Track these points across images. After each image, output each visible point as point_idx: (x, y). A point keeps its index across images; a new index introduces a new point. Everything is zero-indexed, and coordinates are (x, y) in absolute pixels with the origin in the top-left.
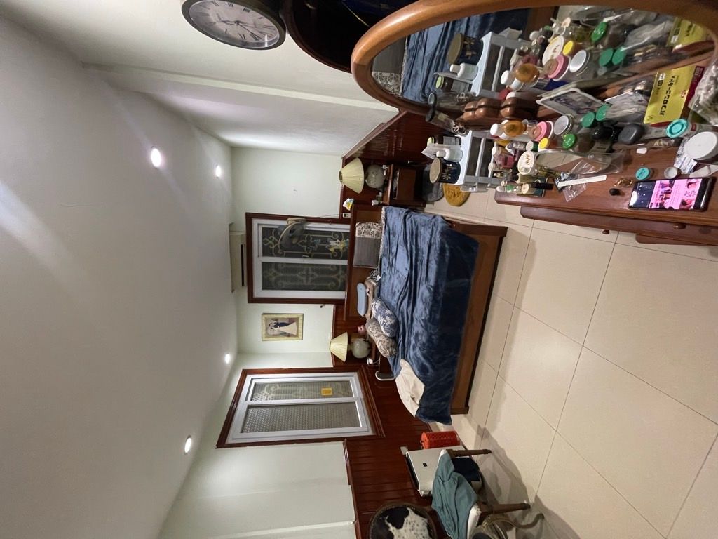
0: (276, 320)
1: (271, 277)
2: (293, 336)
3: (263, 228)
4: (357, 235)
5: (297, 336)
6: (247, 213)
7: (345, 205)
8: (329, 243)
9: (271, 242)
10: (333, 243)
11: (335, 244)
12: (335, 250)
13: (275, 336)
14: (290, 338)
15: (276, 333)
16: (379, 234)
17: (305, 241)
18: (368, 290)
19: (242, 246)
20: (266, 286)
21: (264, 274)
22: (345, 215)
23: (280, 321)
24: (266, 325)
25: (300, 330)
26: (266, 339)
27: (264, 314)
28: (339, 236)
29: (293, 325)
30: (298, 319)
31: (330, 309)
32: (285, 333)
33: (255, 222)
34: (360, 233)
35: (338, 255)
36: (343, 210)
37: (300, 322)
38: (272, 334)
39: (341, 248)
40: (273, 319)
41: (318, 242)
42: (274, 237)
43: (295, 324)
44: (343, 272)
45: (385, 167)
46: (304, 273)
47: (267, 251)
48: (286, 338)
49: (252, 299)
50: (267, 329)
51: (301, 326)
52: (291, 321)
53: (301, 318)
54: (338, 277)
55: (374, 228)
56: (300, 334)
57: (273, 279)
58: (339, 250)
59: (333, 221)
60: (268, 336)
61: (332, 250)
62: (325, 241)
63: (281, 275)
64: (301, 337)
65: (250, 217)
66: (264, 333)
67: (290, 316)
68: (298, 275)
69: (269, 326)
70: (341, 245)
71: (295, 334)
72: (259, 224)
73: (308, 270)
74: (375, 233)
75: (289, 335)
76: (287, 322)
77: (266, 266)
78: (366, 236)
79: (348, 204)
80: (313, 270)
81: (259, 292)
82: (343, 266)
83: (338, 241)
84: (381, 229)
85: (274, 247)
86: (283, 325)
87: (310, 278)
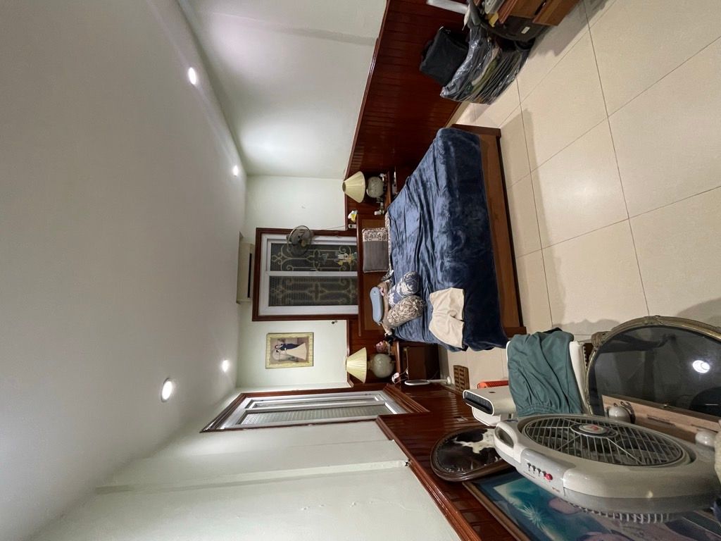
0: (283, 340)
1: (278, 294)
2: (302, 361)
3: (272, 244)
4: (364, 240)
5: (307, 361)
6: (257, 228)
7: (350, 216)
8: (337, 257)
9: (279, 258)
10: (341, 256)
11: (343, 258)
12: (344, 263)
13: (281, 361)
14: (299, 364)
15: (282, 357)
16: (385, 236)
17: (314, 256)
18: (382, 289)
19: (251, 255)
20: (273, 302)
21: (271, 292)
22: (351, 226)
23: (287, 343)
24: (271, 348)
25: (311, 352)
26: (271, 366)
27: (269, 334)
28: (347, 249)
29: (302, 347)
30: (307, 338)
31: (343, 324)
32: (293, 357)
33: (265, 237)
34: (367, 237)
35: (347, 267)
36: (348, 221)
37: (311, 343)
38: (278, 359)
39: (350, 262)
40: (279, 340)
41: (326, 256)
42: (282, 254)
43: (304, 345)
44: (354, 286)
45: (382, 175)
46: (314, 289)
47: (274, 267)
48: (294, 364)
49: (257, 317)
50: (272, 352)
51: (311, 348)
52: (300, 341)
53: (311, 337)
54: (349, 292)
55: (380, 232)
56: (310, 358)
57: (281, 296)
58: (348, 263)
59: (339, 234)
60: (273, 361)
61: (341, 263)
62: (333, 256)
63: (289, 292)
64: (311, 363)
65: (260, 232)
66: (268, 358)
67: (299, 336)
68: (306, 292)
69: (275, 349)
70: (349, 258)
71: (304, 358)
72: (268, 240)
73: (317, 286)
74: (381, 235)
75: (297, 360)
76: (294, 343)
77: (274, 281)
78: (373, 240)
79: (353, 215)
80: (323, 286)
81: (265, 309)
82: (353, 279)
83: (346, 254)
84: (387, 231)
85: (282, 263)
86: (291, 346)
87: (320, 295)
